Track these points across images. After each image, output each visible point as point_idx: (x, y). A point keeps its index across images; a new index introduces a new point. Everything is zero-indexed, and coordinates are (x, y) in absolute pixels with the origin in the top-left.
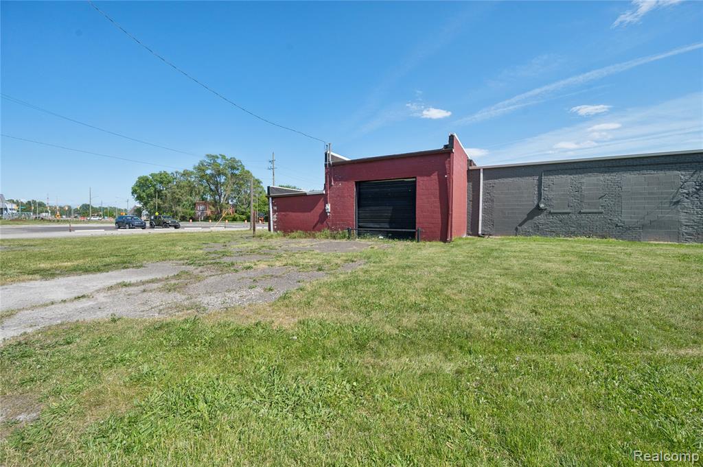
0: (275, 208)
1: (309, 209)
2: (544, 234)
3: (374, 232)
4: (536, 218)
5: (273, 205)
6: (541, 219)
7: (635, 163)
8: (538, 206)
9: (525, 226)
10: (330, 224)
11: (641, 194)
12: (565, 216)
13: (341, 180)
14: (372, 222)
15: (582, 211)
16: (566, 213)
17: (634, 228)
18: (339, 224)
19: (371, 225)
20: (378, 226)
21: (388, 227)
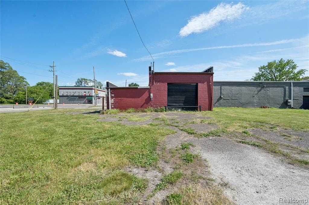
0: (113, 95)
1: (139, 96)
2: (222, 107)
3: (177, 108)
4: (220, 101)
5: (111, 93)
6: (221, 101)
7: (245, 84)
8: (220, 96)
9: (216, 104)
10: (152, 104)
11: (246, 93)
12: (228, 100)
13: (159, 82)
14: (175, 103)
15: (233, 99)
16: (228, 99)
17: (245, 104)
18: (158, 104)
19: (175, 104)
20: (178, 105)
21: (183, 105)
